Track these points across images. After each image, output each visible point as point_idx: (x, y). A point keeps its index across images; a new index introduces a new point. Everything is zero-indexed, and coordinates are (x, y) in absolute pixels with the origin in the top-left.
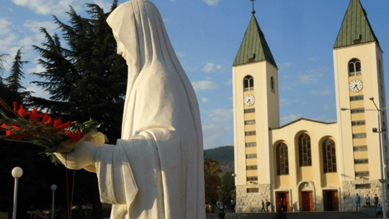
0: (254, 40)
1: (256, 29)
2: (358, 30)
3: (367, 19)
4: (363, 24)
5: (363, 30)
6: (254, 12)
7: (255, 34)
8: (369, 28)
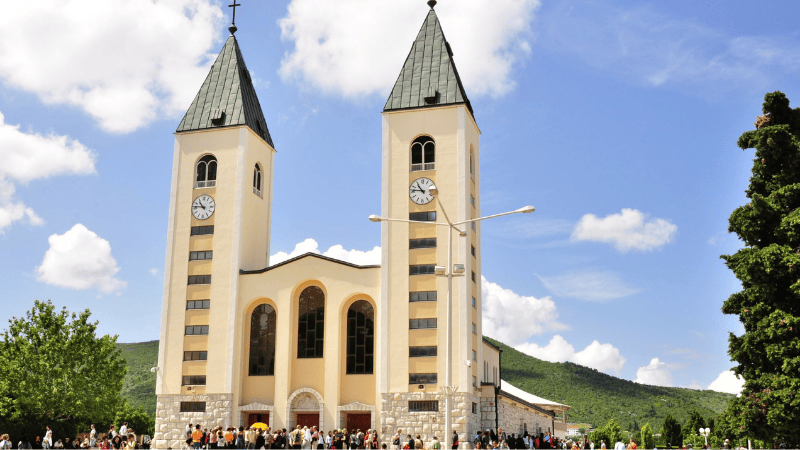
0: (228, 82)
1: (234, 61)
2: (434, 80)
3: (451, 60)
4: (444, 67)
5: (443, 81)
6: (233, 30)
7: (231, 71)
8: (454, 77)
